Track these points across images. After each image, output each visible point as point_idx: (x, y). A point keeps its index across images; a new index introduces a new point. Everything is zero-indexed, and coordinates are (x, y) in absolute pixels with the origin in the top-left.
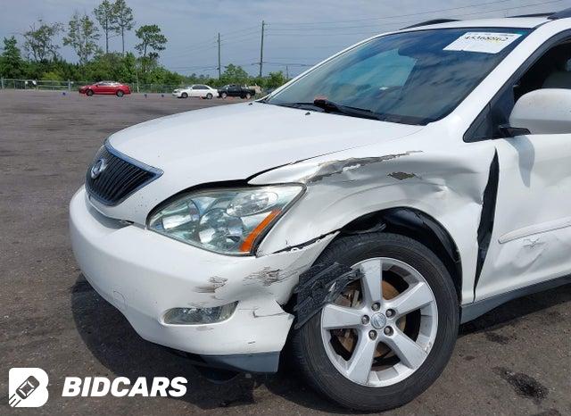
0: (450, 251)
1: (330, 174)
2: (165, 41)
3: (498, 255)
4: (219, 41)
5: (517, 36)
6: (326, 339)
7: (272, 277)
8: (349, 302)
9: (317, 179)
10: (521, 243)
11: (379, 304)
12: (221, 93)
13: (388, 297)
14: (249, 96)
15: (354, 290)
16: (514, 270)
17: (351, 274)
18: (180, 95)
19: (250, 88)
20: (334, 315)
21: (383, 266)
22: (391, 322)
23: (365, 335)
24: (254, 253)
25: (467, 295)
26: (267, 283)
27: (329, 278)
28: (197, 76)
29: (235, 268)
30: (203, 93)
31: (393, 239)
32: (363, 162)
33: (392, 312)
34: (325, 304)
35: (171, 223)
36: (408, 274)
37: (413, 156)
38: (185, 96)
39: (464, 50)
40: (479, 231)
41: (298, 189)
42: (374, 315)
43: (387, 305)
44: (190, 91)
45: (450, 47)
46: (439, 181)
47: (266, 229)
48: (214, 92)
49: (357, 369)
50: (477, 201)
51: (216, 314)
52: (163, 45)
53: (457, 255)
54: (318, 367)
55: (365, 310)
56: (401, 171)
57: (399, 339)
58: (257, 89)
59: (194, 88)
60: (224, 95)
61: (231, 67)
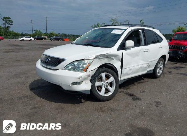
0: (116, 71)
1: (97, 57)
2: (12, 22)
3: (124, 71)
4: (32, 22)
5: (124, 31)
6: (96, 88)
7: (89, 76)
8: (100, 81)
9: (95, 58)
10: (128, 69)
11: (105, 81)
12: (34, 39)
13: (106, 80)
14: (44, 39)
15: (101, 79)
16: (128, 74)
17: (100, 76)
18: (21, 40)
19: (44, 37)
20: (97, 84)
21: (105, 74)
22: (107, 84)
23: (103, 87)
24: (86, 72)
25: (119, 79)
26: (88, 77)
27: (96, 77)
28: (24, 33)
29: (82, 74)
30: (29, 39)
31: (107, 69)
32: (102, 55)
33: (107, 82)
34: (96, 82)
35: (70, 67)
36: (109, 75)
37: (110, 54)
38: (23, 40)
39: (115, 33)
40: (121, 67)
41: (92, 60)
42: (104, 83)
43: (106, 81)
44: (24, 38)
45: (112, 33)
46: (114, 58)
47: (88, 67)
48: (33, 39)
49: (102, 93)
50: (120, 61)
51: (79, 83)
52: (12, 23)
53: (117, 71)
54: (95, 93)
55: (103, 82)
56: (107, 56)
57: (109, 87)
58: (46, 37)
59: (26, 38)
60: (35, 39)
61: (37, 31)
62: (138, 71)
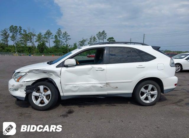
1: (31, 71)
7: (21, 85)
11: (42, 93)
16: (73, 91)
20: (34, 94)
21: (43, 87)
22: (44, 96)
25: (62, 94)
32: (36, 70)
42: (41, 95)
46: (52, 74)
50: (59, 77)
62: (88, 89)
